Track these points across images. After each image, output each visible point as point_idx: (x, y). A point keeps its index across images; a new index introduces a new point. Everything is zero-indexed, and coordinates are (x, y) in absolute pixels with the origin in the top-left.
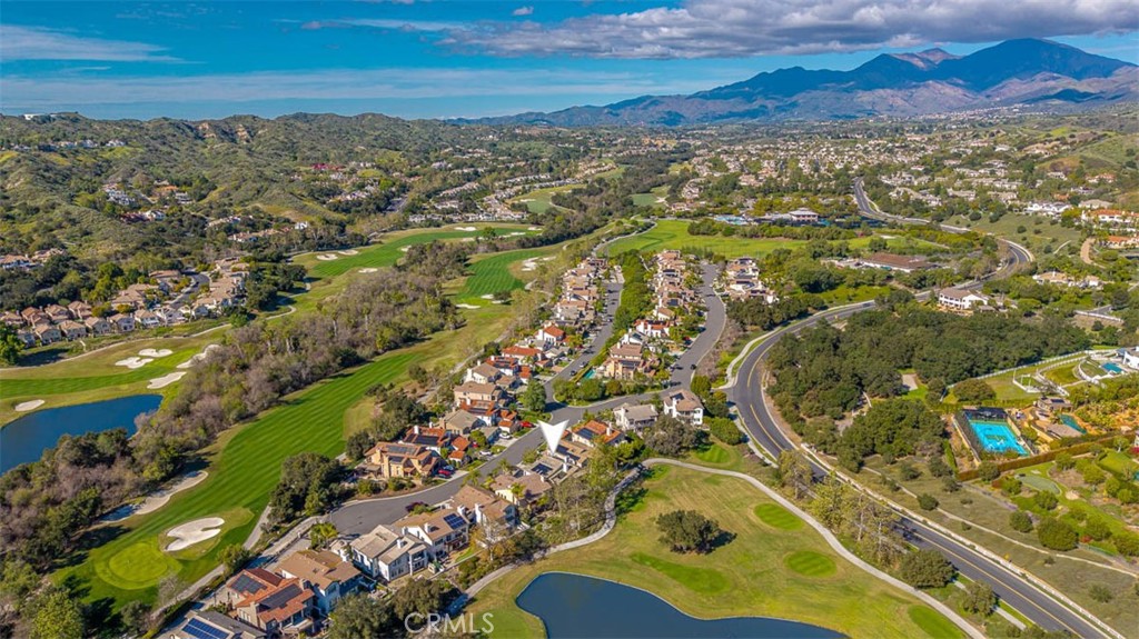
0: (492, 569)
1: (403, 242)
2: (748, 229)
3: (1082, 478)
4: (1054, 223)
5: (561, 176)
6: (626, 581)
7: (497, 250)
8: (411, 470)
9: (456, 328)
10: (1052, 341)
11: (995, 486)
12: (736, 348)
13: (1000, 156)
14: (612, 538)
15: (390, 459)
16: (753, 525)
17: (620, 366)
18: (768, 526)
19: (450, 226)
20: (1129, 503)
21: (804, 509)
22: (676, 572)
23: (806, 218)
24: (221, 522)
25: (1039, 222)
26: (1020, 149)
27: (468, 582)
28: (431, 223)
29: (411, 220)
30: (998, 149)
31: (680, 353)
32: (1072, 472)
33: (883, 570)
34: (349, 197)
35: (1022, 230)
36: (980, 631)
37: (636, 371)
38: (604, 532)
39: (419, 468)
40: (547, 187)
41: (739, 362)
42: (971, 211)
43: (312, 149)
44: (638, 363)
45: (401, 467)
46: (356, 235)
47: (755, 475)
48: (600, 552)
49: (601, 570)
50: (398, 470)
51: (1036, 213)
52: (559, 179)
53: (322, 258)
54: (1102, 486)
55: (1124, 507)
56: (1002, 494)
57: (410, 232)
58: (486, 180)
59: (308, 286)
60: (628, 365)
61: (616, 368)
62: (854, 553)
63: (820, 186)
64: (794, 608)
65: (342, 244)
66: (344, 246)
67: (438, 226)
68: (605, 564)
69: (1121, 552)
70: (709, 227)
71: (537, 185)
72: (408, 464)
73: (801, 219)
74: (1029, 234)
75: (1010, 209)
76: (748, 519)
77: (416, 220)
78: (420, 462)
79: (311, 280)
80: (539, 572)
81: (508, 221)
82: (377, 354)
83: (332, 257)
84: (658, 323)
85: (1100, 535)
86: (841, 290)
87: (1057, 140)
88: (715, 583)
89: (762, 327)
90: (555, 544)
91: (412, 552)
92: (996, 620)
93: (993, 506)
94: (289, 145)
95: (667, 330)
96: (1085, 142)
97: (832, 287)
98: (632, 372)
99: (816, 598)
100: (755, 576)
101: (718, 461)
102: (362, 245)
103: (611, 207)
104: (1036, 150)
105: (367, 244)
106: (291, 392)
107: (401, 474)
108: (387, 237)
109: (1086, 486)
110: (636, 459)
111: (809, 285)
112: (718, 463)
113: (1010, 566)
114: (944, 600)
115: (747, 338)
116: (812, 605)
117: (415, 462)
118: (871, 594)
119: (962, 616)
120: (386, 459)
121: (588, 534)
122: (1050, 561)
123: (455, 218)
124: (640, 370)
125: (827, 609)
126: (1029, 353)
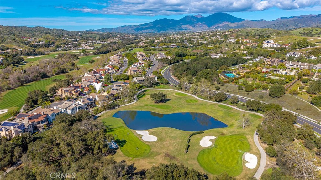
0: (103, 111)
1: (56, 54)
2: (159, 49)
3: (252, 79)
4: (234, 43)
5: (103, 41)
6: (143, 110)
7: (87, 55)
8: (71, 94)
9: (78, 70)
10: (239, 61)
11: (233, 83)
12: (163, 69)
13: (218, 35)
14: (138, 103)
15: (65, 91)
16: (175, 97)
17: (132, 71)
18: (179, 96)
19: (71, 51)
20: (263, 81)
21: (187, 93)
22: (157, 107)
23: (174, 46)
24: (8, 110)
25: (230, 43)
26: (222, 34)
27: (97, 113)
28: (64, 50)
29: (57, 49)
30: (217, 34)
31: (148, 70)
32: (250, 78)
33: (210, 101)
34: (35, 44)
35: (227, 45)
36: (236, 107)
37: (136, 72)
38: (135, 102)
39: (74, 93)
40: (99, 43)
41: (164, 71)
42: (214, 43)
43: (20, 34)
44: (137, 71)
45: (69, 93)
46: (40, 52)
47: (173, 89)
48: (135, 105)
49: (136, 108)
50: (68, 94)
51: (229, 42)
52: (103, 42)
53: (29, 57)
54: (257, 79)
55: (263, 82)
56: (235, 84)
57: (57, 52)
58: (80, 42)
59: (25, 63)
60: (134, 71)
61: (131, 72)
62: (202, 98)
63: (176, 41)
64: (189, 110)
65: (35, 54)
66: (36, 55)
67: (67, 51)
68: (136, 107)
69: (263, 89)
70: (149, 49)
71: (96, 43)
72: (71, 92)
73: (173, 46)
74: (229, 46)
75: (224, 41)
76: (174, 96)
77: (59, 49)
78: (75, 92)
79: (26, 62)
80: (118, 111)
81: (89, 50)
82: (53, 75)
83: (32, 57)
84: (141, 63)
85: (258, 87)
86: (186, 57)
87: (231, 31)
88: (168, 107)
89: (168, 64)
90: (121, 105)
91: (77, 106)
92: (239, 104)
93: (233, 87)
94: (11, 32)
95: (143, 65)
96: (237, 31)
97: (184, 56)
98: (135, 73)
99: (195, 107)
100: (178, 105)
101: (163, 87)
102: (42, 55)
103: (120, 47)
104: (226, 33)
105: (43, 55)
106: (25, 83)
107: (69, 95)
108: (50, 53)
109: (253, 80)
110: (141, 88)
111: (179, 55)
112: (163, 88)
113: (239, 96)
114: (226, 103)
115: (165, 67)
116: (194, 108)
117: (73, 92)
118: (208, 105)
119: (231, 105)
120: (63, 91)
121: (131, 102)
122: (248, 94)
123: (72, 49)
124: (138, 72)
125: (198, 109)
126: (234, 63)
